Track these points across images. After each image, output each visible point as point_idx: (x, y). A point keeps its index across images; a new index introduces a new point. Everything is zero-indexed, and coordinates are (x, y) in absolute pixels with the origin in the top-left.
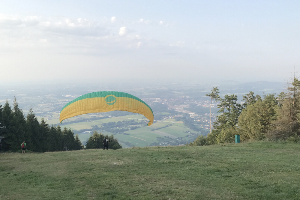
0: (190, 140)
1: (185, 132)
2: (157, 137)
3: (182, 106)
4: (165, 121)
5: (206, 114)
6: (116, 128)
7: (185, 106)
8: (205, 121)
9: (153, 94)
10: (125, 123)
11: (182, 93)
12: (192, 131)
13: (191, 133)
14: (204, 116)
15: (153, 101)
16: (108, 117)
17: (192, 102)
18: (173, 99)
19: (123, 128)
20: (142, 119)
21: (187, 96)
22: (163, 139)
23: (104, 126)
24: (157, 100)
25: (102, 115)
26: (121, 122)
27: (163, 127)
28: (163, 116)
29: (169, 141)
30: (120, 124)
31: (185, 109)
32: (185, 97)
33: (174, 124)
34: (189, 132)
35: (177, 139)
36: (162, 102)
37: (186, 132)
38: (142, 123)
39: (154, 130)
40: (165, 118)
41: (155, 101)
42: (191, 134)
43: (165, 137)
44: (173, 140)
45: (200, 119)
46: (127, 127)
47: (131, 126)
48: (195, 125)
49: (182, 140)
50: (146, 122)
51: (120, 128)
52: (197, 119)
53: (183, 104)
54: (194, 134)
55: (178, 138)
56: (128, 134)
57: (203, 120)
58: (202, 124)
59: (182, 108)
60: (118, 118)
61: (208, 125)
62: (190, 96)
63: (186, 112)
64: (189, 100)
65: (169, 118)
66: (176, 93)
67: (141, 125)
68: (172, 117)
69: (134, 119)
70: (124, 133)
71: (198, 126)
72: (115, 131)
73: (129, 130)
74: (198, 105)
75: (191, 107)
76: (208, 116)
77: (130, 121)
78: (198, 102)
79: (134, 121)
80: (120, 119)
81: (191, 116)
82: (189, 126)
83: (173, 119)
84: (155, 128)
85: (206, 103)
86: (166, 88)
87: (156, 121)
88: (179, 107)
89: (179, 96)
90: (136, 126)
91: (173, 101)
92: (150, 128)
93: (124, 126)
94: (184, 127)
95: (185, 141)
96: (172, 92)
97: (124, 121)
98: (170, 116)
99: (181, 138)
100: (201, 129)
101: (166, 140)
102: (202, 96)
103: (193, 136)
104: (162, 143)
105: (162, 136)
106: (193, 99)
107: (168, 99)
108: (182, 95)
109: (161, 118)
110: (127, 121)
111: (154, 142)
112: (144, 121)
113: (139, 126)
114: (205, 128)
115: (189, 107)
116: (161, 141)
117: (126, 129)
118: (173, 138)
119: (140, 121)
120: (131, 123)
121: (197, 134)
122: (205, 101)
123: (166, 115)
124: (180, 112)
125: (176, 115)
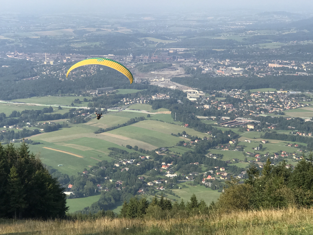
0: (187, 153)
1: (175, 135)
2: (109, 149)
3: (166, 72)
4: (127, 110)
5: (225, 92)
6: (8, 127)
7: (173, 73)
8: (222, 108)
9: (98, 43)
10: (29, 116)
11: (167, 42)
12: (193, 132)
13: (189, 137)
14: (219, 95)
17: (192, 62)
18: (147, 57)
19: (25, 130)
20: (73, 105)
21: (178, 49)
22: (123, 152)
26: (19, 115)
27: (125, 125)
28: (122, 97)
29: (138, 158)
30: (17, 118)
31: (175, 80)
32: (176, 53)
33: (149, 116)
34: (184, 133)
35: (157, 152)
37: (177, 134)
38: (72, 116)
39: (102, 131)
40: (127, 102)
42: (191, 138)
43: (129, 147)
44: (148, 153)
45: (209, 103)
46: (34, 126)
47: (44, 123)
48: (198, 119)
49: (168, 153)
50: (81, 114)
51: (18, 130)
52: (203, 105)
53: (170, 67)
54: (197, 138)
55: (160, 150)
56: (39, 143)
57: (218, 105)
58: (214, 115)
59: (168, 77)
60: (12, 103)
61: (229, 118)
62: (186, 49)
63: (177, 86)
64: (184, 59)
65: (138, 102)
66: (153, 43)
67: (69, 121)
68: (143, 100)
69: (51, 106)
70: (28, 139)
71: (205, 119)
72: (5, 135)
73: (40, 133)
74: (204, 70)
75: (189, 76)
76: (228, 97)
77: (41, 111)
78: (205, 64)
79: (53, 110)
80: (17, 105)
81: (188, 97)
82: (185, 121)
83: (146, 104)
84: (104, 127)
85: (224, 65)
86: (129, 30)
87: (106, 110)
88: (161, 75)
89: (161, 49)
90: (56, 124)
91: (146, 62)
92: (92, 126)
93: (28, 124)
94: (174, 122)
95: (175, 155)
96: (144, 38)
97: (28, 110)
98: (139, 97)
99: (167, 150)
100: (212, 126)
101: (131, 154)
102: (213, 50)
103: (193, 144)
104: (121, 161)
105: (122, 145)
106: (193, 56)
107: (134, 57)
108: (168, 48)
109: (118, 103)
110: (34, 110)
111: (101, 161)
112: (76, 110)
113: (64, 123)
114: (222, 124)
115: (184, 76)
116: (119, 158)
117: (31, 131)
118: (146, 149)
119: (68, 111)
120: (46, 115)
121: (203, 139)
122: (221, 61)
123: (130, 95)
124: (164, 88)
125: (153, 95)
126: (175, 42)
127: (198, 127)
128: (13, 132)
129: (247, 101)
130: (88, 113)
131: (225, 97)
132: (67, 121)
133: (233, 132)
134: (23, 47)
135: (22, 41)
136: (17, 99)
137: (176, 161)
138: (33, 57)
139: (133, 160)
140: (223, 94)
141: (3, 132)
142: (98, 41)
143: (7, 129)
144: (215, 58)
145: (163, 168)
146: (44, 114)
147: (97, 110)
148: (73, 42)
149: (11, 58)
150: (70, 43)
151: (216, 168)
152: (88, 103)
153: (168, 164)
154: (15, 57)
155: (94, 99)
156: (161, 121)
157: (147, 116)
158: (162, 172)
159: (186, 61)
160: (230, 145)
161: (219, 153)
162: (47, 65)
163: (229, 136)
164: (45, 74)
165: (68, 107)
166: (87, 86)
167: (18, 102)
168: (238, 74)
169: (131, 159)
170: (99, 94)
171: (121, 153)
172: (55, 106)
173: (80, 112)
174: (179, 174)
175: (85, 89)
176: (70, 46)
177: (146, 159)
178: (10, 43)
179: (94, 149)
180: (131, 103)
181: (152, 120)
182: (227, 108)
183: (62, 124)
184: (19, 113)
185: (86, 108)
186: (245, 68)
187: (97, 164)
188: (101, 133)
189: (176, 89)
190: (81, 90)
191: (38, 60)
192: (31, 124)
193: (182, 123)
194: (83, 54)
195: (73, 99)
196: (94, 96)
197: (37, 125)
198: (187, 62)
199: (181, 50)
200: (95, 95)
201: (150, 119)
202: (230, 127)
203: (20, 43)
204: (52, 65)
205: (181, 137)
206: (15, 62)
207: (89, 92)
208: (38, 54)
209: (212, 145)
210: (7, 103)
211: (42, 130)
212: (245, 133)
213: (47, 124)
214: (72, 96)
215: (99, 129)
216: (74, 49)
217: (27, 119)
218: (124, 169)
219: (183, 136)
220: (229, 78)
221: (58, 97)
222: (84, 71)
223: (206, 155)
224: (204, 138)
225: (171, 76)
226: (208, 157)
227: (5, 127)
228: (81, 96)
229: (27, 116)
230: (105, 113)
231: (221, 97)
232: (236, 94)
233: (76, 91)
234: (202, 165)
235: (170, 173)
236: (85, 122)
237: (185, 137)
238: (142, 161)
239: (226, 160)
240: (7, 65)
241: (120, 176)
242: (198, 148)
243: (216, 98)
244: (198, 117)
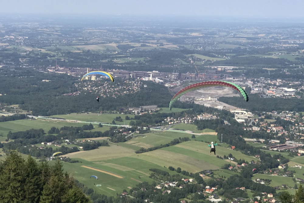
0: (232, 177)
1: (220, 158)
2: (150, 170)
3: (213, 91)
4: (171, 130)
5: (275, 114)
6: (46, 144)
7: (221, 92)
8: (272, 130)
9: (142, 59)
10: (68, 133)
11: (215, 59)
12: (240, 155)
14: (269, 117)
15: (140, 77)
16: (23, 117)
17: (241, 81)
18: (193, 75)
19: (63, 147)
20: (114, 123)
21: (226, 67)
22: (165, 174)
23: (13, 141)
24: (153, 77)
25: (9, 110)
26: (58, 131)
27: (168, 145)
28: (166, 116)
29: (181, 180)
30: (55, 135)
31: (223, 99)
32: (224, 71)
33: (194, 136)
34: (231, 156)
36: (166, 81)
37: (222, 156)
38: (113, 134)
39: (143, 150)
40: (171, 121)
41: (146, 79)
42: (238, 161)
43: (172, 169)
44: (192, 176)
45: (258, 125)
46: (73, 143)
47: (83, 140)
49: (212, 176)
50: (122, 132)
51: (56, 147)
52: (251, 126)
54: (244, 162)
55: (204, 172)
56: (78, 162)
57: (267, 127)
58: (262, 138)
59: (216, 96)
60: (51, 119)
61: (278, 141)
62: (235, 67)
63: (225, 106)
64: (233, 78)
65: (182, 121)
66: (200, 60)
67: (109, 139)
68: (189, 120)
69: (91, 123)
70: (66, 157)
71: (253, 142)
72: (43, 152)
73: (79, 151)
74: (253, 89)
75: (237, 95)
76: (278, 119)
77: (81, 127)
78: (254, 83)
79: (93, 127)
80: (56, 122)
81: (236, 118)
82: (231, 144)
83: (191, 124)
84: (146, 146)
85: (275, 85)
86: (175, 46)
87: (149, 129)
88: (208, 94)
89: (209, 67)
90: (96, 142)
91: (193, 80)
92: (133, 145)
93: (67, 141)
94: (220, 144)
95: (220, 179)
96: (191, 55)
97: (67, 127)
98: (184, 117)
99: (212, 173)
100: (260, 149)
101: (174, 176)
102: (263, 69)
103: (240, 168)
104: (163, 183)
105: (164, 167)
106: (242, 76)
107: (180, 74)
108: (216, 65)
109: (160, 122)
110: (74, 127)
111: (142, 182)
112: (117, 128)
113: (104, 141)
114: (271, 148)
115: (232, 96)
116: (161, 180)
117: (70, 149)
118: (190, 172)
119: (108, 129)
120: (85, 133)
121: (250, 163)
122: (271, 81)
123: (175, 114)
124: (210, 107)
125: (199, 115)
126: (223, 59)
127: (245, 150)
128: (51, 149)
129: (298, 124)
130: (130, 132)
131: (275, 119)
132: (108, 139)
133: (283, 156)
134: (64, 61)
135: (64, 55)
136: (57, 114)
137: (221, 185)
138: (75, 72)
139: (175, 182)
140: (273, 116)
141: (41, 148)
142: (142, 57)
143: (45, 146)
144: (266, 77)
145: (207, 192)
146: (84, 131)
147: (139, 128)
148: (116, 58)
149: (52, 72)
150: (113, 58)
151: (263, 193)
152: (129, 121)
153: (212, 188)
154: (56, 71)
155: (137, 118)
156: (206, 142)
157: (192, 136)
158: (205, 196)
159: (234, 80)
160: (280, 171)
161: (268, 178)
162: (88, 80)
163: (279, 160)
164: (86, 90)
165: (109, 125)
166: (130, 103)
167: (57, 118)
168: (289, 95)
169: (174, 181)
170: (142, 112)
171: (163, 175)
172: (95, 123)
173: (121, 130)
174: (224, 199)
175: (128, 106)
176: (114, 61)
177: (189, 181)
178: (50, 56)
179: (135, 170)
180: (176, 122)
181: (197, 141)
182: (277, 131)
183: (103, 142)
184: (58, 129)
185: (128, 126)
186: (297, 89)
187: (137, 185)
188: (142, 153)
189: (223, 109)
190: (123, 108)
191: (79, 75)
192: (70, 141)
193: (228, 145)
194: (126, 70)
195: (114, 116)
196: (136, 114)
197: (76, 142)
198: (236, 81)
199: (230, 68)
200: (138, 113)
201: (195, 140)
202: (279, 150)
203: (61, 57)
204: (94, 81)
205: (227, 160)
206: (55, 77)
207: (132, 109)
208: (79, 69)
209: (259, 169)
210: (46, 118)
211: (81, 147)
212: (296, 158)
213: (87, 141)
214: (113, 113)
215: (140, 149)
216: (117, 65)
217: (66, 136)
218: (166, 191)
219: (229, 158)
220: (280, 99)
221: (99, 114)
222: (127, 87)
223: (253, 180)
224: (251, 161)
225: (219, 96)
226: (255, 181)
227: (43, 143)
228: (123, 113)
229: (65, 133)
230: (147, 132)
231: (270, 119)
232: (288, 116)
233: (117, 108)
234: (248, 190)
235: (214, 198)
236: (125, 141)
237: (231, 160)
238: (185, 183)
239: (275, 186)
240: (47, 80)
241: (162, 199)
242: (244, 172)
243: (265, 120)
244: (246, 139)
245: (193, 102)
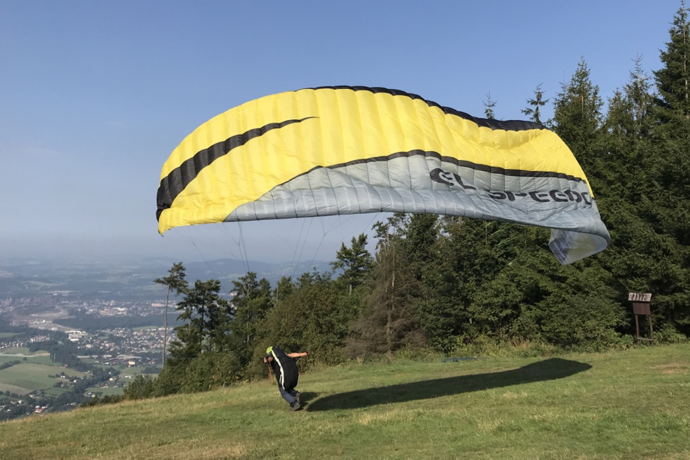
0: (64, 394)
1: (53, 377)
3: (48, 315)
4: (1, 354)
7: (56, 315)
8: (104, 347)
11: (51, 285)
12: (72, 373)
13: (67, 377)
14: (102, 335)
17: (76, 304)
18: (28, 301)
21: (63, 292)
29: (9, 403)
31: (56, 321)
32: (60, 296)
33: (25, 359)
34: (63, 374)
35: (32, 396)
37: (54, 375)
40: (1, 346)
42: (70, 379)
44: (20, 398)
45: (91, 343)
48: (79, 359)
49: (43, 396)
52: (85, 345)
53: (52, 309)
54: (76, 378)
55: (34, 393)
57: (100, 344)
58: (96, 354)
59: (51, 319)
61: (110, 356)
62: (71, 291)
63: (59, 328)
64: (68, 301)
65: (14, 345)
66: (37, 286)
68: (21, 343)
71: (86, 359)
74: (88, 311)
75: (72, 317)
76: (111, 336)
78: (89, 305)
81: (70, 338)
82: (64, 362)
83: (23, 347)
85: (109, 305)
86: (10, 274)
88: (44, 317)
89: (44, 292)
91: (27, 305)
94: (53, 364)
95: (51, 397)
98: (16, 341)
99: (43, 393)
100: (93, 365)
102: (99, 292)
103: (72, 384)
106: (78, 299)
107: (14, 301)
108: (52, 291)
114: (103, 363)
115: (67, 318)
118: (19, 394)
121: (82, 379)
122: (106, 302)
123: (6, 338)
124: (44, 330)
125: (32, 337)
126: (59, 285)
127: (77, 367)
129: (129, 339)
131: (108, 336)
133: (114, 369)
137: (52, 403)
140: (106, 333)
144: (101, 299)
145: (37, 411)
153: (43, 407)
156: (38, 363)
157: (23, 359)
160: (111, 382)
161: (99, 391)
163: (110, 373)
168: (122, 314)
177: (18, 403)
180: (6, 347)
182: (109, 346)
186: (129, 308)
189: (57, 330)
193: (60, 364)
198: (71, 304)
199: (65, 293)
201: (27, 363)
202: (111, 364)
205: (59, 379)
209: (91, 384)
212: (126, 369)
219: (61, 377)
220: (113, 318)
223: (85, 394)
224: (83, 377)
225: (53, 318)
226: (86, 396)
232: (120, 333)
237: (63, 378)
238: (13, 406)
242: (76, 388)
243: (99, 338)
244: (79, 357)
245: (27, 326)
